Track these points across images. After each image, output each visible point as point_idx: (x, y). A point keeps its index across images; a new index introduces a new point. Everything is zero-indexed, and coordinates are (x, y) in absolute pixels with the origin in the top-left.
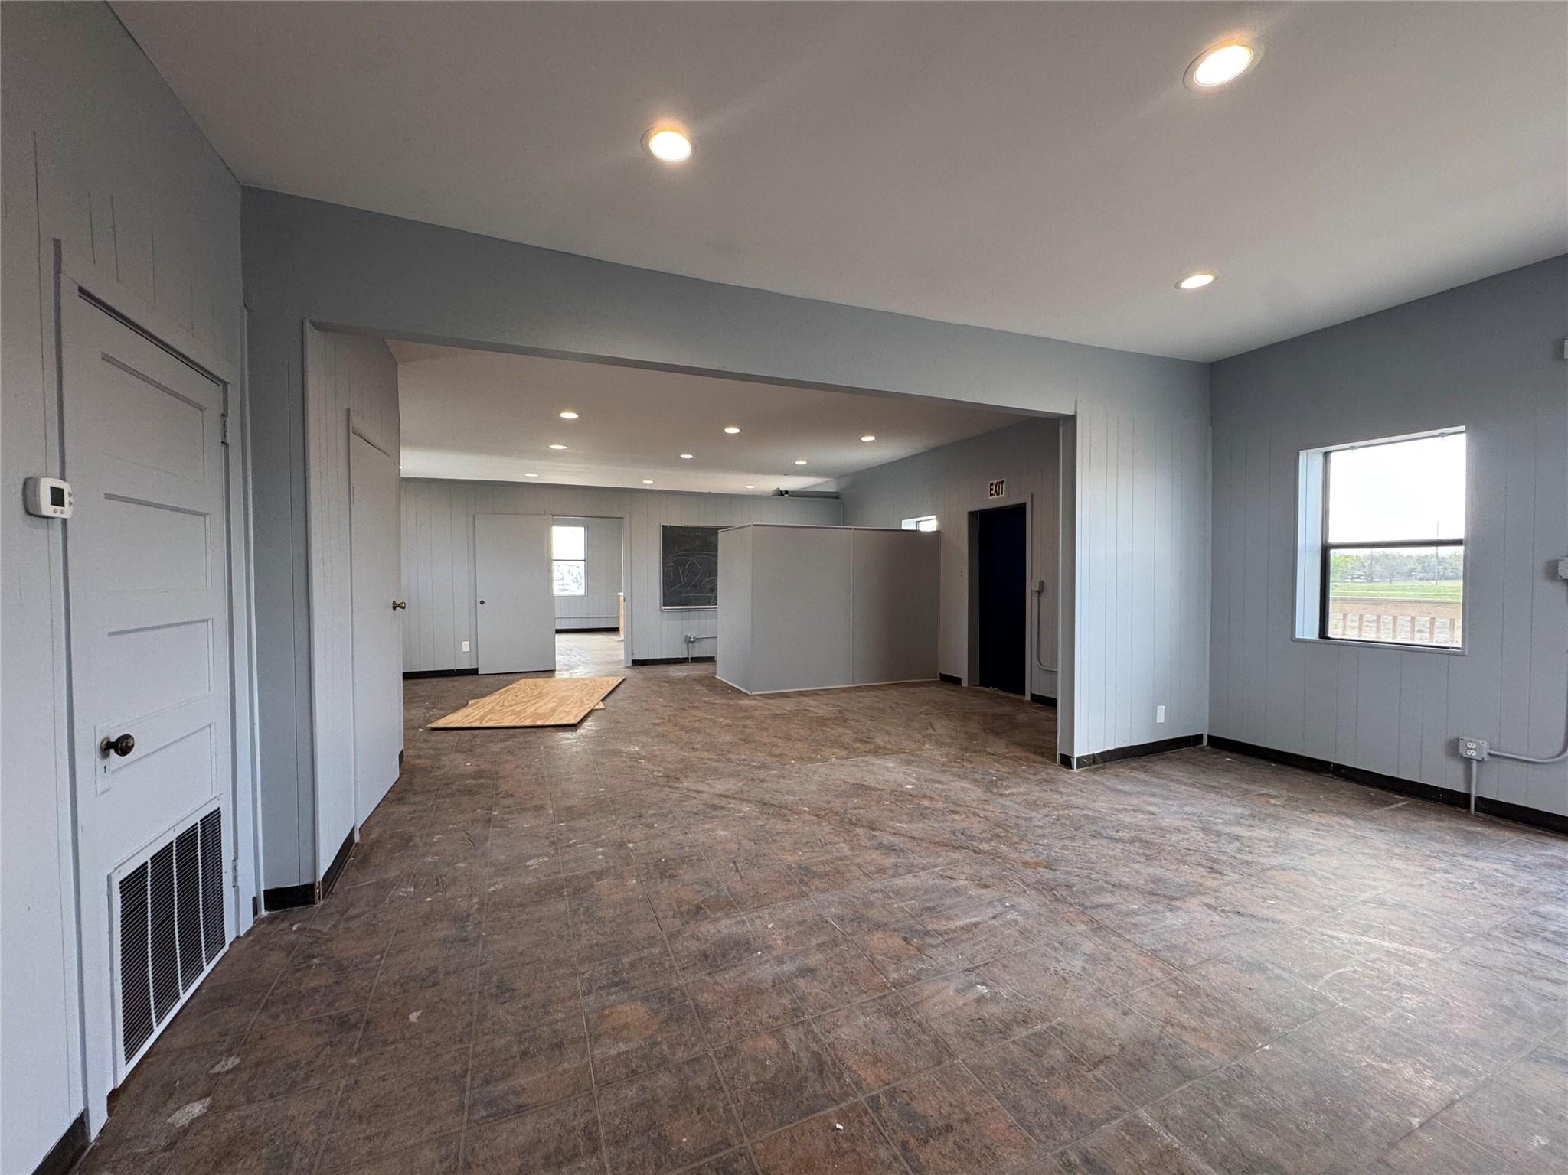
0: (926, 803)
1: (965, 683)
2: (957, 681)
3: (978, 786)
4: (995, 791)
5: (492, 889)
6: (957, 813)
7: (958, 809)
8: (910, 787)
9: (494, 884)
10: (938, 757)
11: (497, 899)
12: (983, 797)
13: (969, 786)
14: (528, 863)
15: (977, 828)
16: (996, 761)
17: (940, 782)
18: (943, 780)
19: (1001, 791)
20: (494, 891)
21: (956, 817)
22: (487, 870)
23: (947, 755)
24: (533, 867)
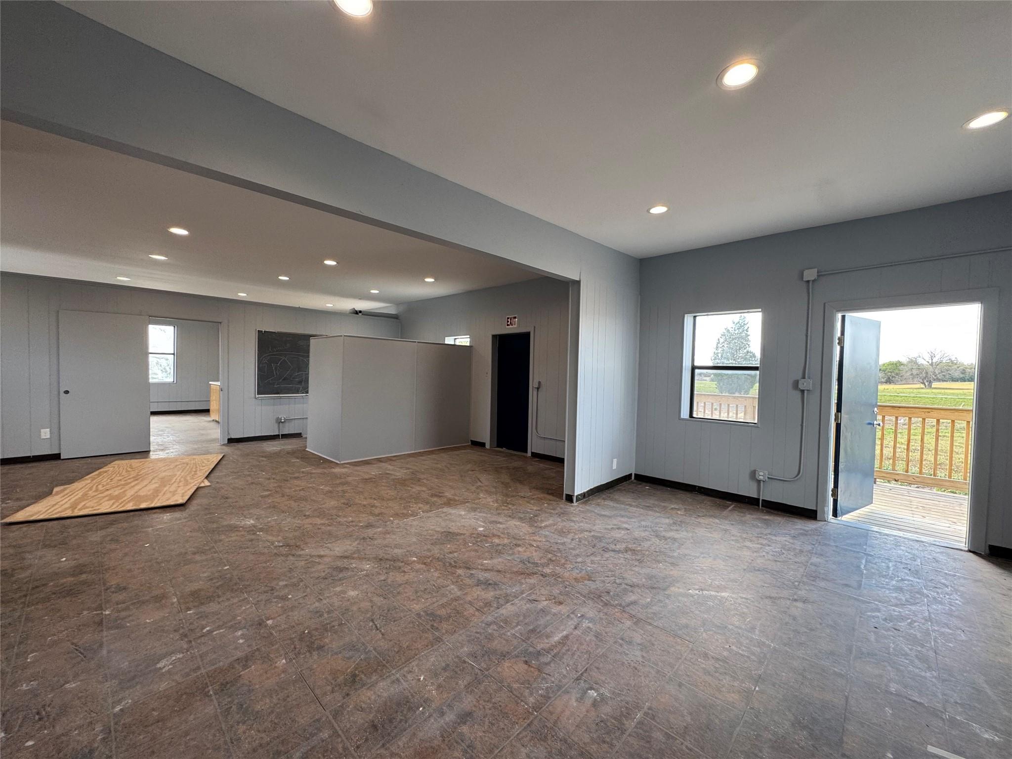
0: (496, 541)
1: (488, 446)
2: (482, 445)
3: (524, 523)
4: (536, 525)
5: (117, 709)
6: (519, 546)
7: (519, 542)
8: (482, 529)
9: (119, 702)
10: (491, 504)
11: (128, 720)
12: (531, 531)
13: (519, 523)
14: (159, 666)
15: (536, 556)
16: (528, 502)
17: (500, 523)
18: (501, 520)
19: (540, 525)
20: (121, 710)
21: (520, 549)
22: (108, 684)
23: (497, 501)
24: (167, 668)
